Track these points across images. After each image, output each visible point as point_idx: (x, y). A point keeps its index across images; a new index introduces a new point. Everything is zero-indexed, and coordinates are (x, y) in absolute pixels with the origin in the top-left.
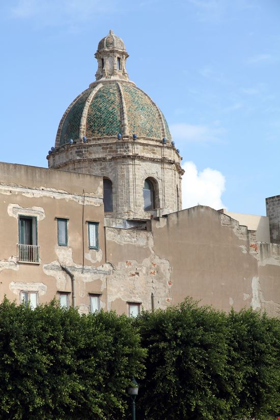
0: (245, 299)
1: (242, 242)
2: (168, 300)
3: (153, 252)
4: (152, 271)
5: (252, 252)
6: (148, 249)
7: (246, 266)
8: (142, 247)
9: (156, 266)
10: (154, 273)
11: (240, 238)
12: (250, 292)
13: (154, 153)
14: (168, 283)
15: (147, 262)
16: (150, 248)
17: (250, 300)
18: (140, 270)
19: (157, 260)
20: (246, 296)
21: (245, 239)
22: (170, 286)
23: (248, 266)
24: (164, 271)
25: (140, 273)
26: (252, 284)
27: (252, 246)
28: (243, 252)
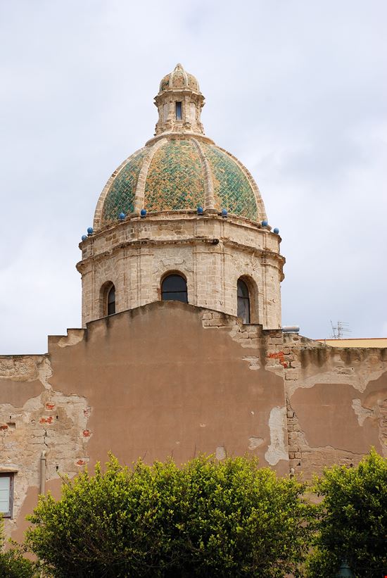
0: (253, 447)
1: (249, 352)
2: (80, 463)
3: (48, 386)
4: (47, 417)
5: (273, 365)
6: (39, 382)
7: (256, 390)
8: (24, 381)
9: (55, 409)
10: (50, 420)
11: (243, 346)
12: (265, 434)
13: (179, 233)
14: (81, 433)
15: (35, 404)
16: (43, 381)
17: (264, 448)
18: (19, 419)
19: (58, 399)
20: (255, 443)
21: (255, 346)
22: (86, 440)
23: (260, 390)
24: (74, 414)
25: (18, 424)
26: (271, 421)
27: (272, 356)
28: (251, 368)
